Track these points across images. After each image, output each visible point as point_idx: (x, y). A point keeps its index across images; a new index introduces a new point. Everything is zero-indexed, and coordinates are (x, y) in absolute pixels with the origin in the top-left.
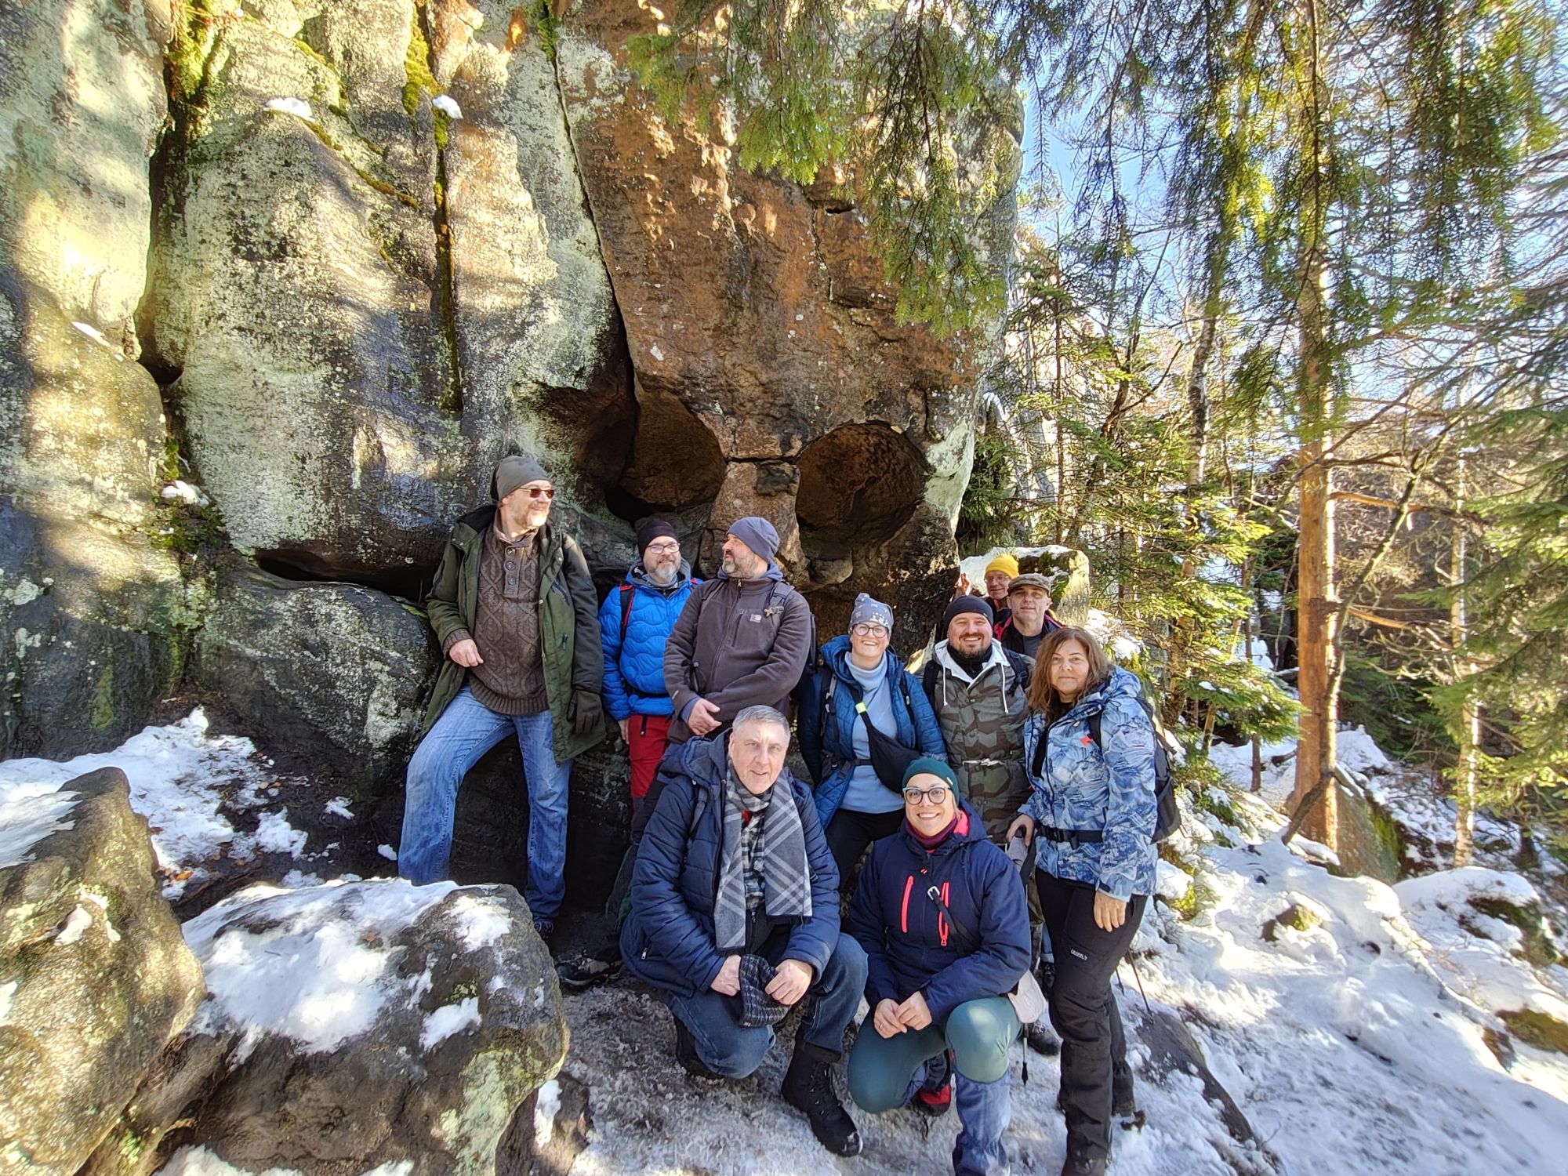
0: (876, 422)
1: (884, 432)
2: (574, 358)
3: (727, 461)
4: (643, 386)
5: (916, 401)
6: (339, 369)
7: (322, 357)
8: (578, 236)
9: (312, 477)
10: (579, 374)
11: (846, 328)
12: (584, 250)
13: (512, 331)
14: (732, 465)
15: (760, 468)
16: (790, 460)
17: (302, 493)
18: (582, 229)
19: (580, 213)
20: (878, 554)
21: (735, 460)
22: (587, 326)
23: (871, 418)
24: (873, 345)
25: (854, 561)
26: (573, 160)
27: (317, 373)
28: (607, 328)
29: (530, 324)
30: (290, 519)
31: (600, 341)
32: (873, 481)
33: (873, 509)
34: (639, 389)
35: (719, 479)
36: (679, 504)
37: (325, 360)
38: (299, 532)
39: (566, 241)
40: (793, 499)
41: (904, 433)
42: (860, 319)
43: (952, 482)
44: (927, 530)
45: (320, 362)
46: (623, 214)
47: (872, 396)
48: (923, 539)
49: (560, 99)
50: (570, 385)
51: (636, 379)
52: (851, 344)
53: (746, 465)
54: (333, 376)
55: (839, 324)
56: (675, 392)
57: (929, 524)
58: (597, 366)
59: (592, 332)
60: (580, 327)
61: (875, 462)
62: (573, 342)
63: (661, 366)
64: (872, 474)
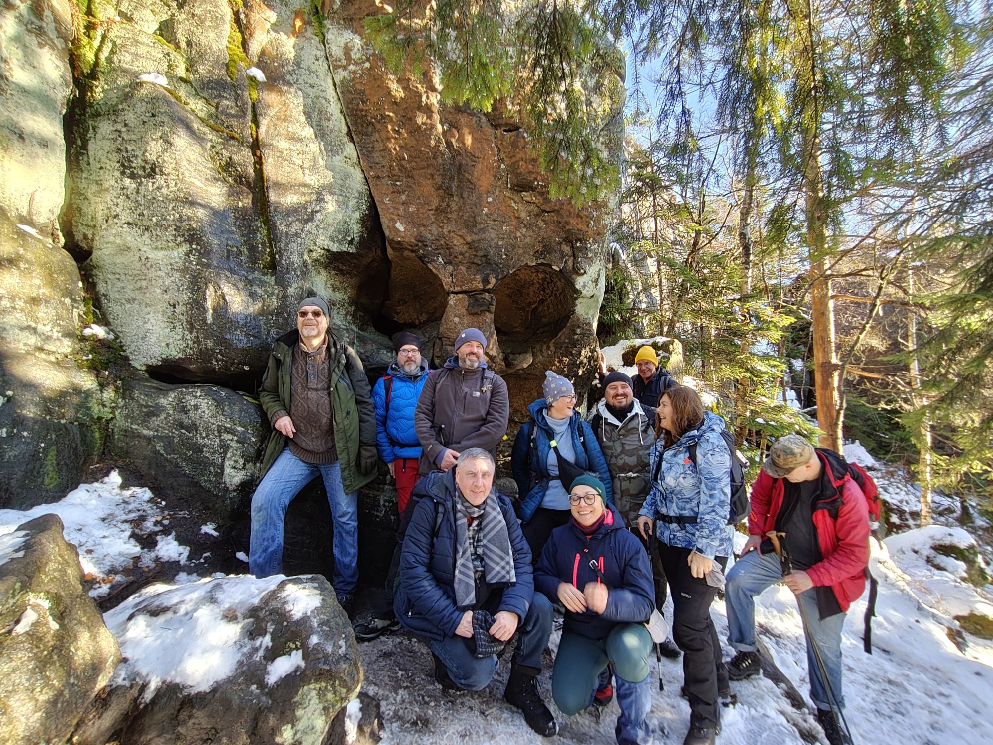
0: (542, 264)
1: (548, 270)
2: (346, 232)
3: (448, 294)
4: (393, 248)
5: (567, 249)
6: (194, 247)
7: (182, 239)
8: (345, 154)
9: (181, 317)
10: (351, 242)
11: (520, 205)
12: (350, 163)
13: (306, 217)
14: (452, 296)
15: (470, 297)
16: (488, 291)
17: (174, 327)
18: (347, 149)
19: (346, 139)
20: (548, 348)
21: (453, 292)
22: (354, 211)
23: (539, 262)
24: (538, 215)
25: (533, 353)
26: (339, 105)
27: (180, 250)
28: (367, 212)
29: (317, 212)
30: (168, 345)
31: (363, 221)
32: (542, 302)
33: (543, 320)
34: (390, 251)
35: (444, 305)
36: (420, 322)
37: (185, 241)
38: (174, 353)
39: (337, 158)
40: (492, 316)
41: (560, 270)
42: (528, 199)
43: (593, 300)
44: (579, 331)
45: (181, 243)
46: (373, 138)
47: (539, 247)
48: (576, 337)
49: (329, 66)
50: (345, 250)
51: (387, 244)
52: (523, 215)
53: (461, 295)
54: (191, 251)
55: (515, 202)
56: (412, 251)
57: (579, 327)
58: (362, 237)
59: (357, 215)
60: (349, 212)
61: (543, 290)
62: (345, 222)
63: (402, 235)
64: (541, 297)
